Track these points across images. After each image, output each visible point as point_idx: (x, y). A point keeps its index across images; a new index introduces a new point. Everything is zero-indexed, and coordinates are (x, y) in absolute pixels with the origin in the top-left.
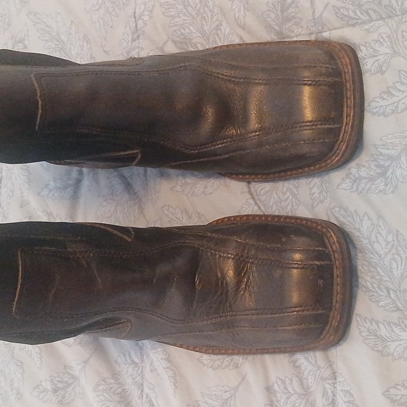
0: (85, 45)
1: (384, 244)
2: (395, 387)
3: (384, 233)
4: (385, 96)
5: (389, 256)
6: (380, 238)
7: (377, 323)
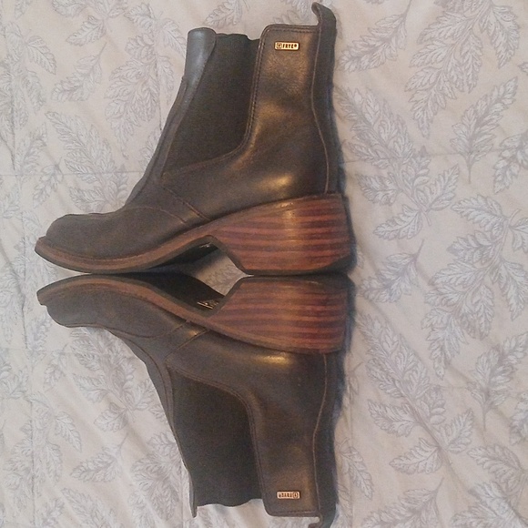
0: (105, 148)
1: (390, 343)
2: (399, 457)
3: (390, 334)
5: (395, 354)
6: (388, 339)
7: (385, 406)
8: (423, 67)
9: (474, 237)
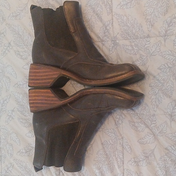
0: (29, 36)
2: (141, 139)
4: (137, 61)
8: (148, 7)
9: (167, 64)
